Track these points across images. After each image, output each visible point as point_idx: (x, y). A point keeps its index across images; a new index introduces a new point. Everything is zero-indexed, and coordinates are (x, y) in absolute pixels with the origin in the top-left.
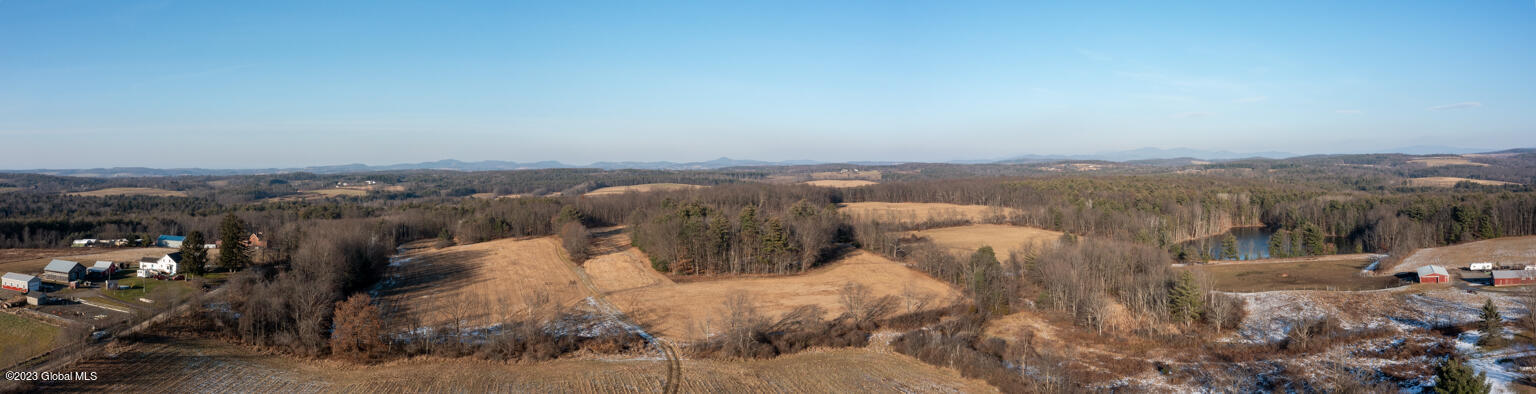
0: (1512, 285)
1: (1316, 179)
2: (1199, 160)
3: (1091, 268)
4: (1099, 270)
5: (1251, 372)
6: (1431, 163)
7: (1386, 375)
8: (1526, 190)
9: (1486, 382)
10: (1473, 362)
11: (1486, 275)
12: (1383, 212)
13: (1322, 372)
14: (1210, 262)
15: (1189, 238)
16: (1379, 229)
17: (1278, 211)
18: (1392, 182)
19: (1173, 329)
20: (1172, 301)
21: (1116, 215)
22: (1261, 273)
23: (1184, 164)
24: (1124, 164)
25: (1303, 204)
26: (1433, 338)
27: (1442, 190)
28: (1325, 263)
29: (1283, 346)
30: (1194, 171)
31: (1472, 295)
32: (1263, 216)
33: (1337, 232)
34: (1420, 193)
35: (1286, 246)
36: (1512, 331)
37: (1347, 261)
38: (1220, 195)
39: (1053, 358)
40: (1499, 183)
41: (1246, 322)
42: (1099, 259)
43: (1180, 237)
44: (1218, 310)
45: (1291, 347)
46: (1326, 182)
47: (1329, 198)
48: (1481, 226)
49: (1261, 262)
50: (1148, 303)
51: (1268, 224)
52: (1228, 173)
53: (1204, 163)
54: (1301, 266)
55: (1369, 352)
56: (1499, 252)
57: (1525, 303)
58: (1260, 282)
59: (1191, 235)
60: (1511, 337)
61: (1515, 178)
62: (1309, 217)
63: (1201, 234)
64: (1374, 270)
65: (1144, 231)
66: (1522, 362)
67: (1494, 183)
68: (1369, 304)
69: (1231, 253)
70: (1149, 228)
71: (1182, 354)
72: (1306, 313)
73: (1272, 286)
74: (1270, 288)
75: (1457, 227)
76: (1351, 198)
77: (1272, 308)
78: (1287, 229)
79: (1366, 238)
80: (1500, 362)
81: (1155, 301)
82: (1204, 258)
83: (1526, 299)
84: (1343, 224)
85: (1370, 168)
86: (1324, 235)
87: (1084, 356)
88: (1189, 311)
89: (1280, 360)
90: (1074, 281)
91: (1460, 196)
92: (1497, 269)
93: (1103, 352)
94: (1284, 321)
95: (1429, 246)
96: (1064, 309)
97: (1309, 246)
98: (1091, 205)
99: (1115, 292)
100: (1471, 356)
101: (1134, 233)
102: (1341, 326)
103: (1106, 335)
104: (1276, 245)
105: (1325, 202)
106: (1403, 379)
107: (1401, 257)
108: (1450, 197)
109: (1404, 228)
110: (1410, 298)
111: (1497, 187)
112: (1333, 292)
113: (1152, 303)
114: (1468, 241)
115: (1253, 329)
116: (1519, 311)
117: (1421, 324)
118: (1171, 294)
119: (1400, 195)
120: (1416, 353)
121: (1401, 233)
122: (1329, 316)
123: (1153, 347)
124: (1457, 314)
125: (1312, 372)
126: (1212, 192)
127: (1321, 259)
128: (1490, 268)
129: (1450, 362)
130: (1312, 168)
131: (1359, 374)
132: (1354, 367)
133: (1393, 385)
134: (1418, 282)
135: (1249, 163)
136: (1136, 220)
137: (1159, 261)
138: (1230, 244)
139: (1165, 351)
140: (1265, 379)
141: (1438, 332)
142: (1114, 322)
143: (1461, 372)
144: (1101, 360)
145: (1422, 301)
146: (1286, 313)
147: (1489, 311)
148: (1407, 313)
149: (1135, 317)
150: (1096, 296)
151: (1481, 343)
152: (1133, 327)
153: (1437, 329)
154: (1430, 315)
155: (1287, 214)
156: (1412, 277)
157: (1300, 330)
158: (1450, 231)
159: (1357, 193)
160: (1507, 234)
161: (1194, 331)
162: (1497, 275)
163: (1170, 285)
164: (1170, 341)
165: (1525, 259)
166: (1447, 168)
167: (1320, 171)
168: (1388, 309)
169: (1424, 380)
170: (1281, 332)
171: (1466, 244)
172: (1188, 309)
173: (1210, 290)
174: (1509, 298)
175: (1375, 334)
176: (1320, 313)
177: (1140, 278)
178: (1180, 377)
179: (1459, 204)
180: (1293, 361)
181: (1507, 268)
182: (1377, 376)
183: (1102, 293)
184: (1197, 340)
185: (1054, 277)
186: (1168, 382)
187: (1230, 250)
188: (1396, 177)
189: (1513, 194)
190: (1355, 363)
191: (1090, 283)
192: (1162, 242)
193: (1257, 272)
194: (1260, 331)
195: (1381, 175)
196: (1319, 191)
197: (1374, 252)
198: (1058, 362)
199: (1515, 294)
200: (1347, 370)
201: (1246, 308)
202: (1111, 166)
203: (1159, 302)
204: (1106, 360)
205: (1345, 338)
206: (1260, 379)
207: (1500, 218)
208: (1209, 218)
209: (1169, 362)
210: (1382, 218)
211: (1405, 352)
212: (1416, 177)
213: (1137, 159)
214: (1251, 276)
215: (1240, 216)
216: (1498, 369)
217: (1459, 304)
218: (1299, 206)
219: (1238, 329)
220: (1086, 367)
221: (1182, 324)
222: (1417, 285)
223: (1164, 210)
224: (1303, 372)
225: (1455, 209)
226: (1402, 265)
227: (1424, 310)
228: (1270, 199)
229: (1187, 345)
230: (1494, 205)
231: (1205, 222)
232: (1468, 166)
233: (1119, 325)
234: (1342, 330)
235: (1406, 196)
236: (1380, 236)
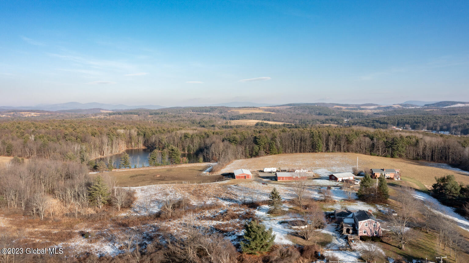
0: (287, 180)
1: (176, 121)
2: (105, 110)
3: (35, 179)
4: (40, 179)
5: (140, 232)
6: (242, 112)
7: (216, 229)
8: (296, 127)
9: (273, 234)
10: (265, 223)
11: (273, 175)
12: (214, 139)
13: (180, 229)
14: (113, 170)
15: (100, 156)
16: (212, 149)
17: (154, 140)
18: (219, 122)
19: (91, 211)
20: (90, 195)
21: (51, 144)
22: (144, 175)
23: (96, 111)
24: (56, 112)
25: (169, 135)
26: (243, 209)
27: (248, 127)
28: (181, 168)
29: (158, 216)
30: (102, 117)
31: (265, 185)
32: (145, 142)
33: (189, 151)
34: (236, 129)
35: (159, 159)
36: (287, 206)
37: (195, 167)
38: (119, 131)
39: (8, 238)
40: (281, 123)
41: (136, 204)
42: (40, 172)
43: (94, 156)
44: (119, 198)
45: (162, 216)
46: (182, 123)
47: (183, 132)
48: (270, 148)
49: (144, 169)
50: (74, 197)
51: (148, 147)
52: (124, 118)
53: (109, 112)
54: (168, 170)
55: (207, 217)
56: (280, 162)
57: (295, 191)
58: (143, 180)
59: (101, 154)
60: (287, 209)
61: (290, 120)
62: (172, 142)
63: (107, 154)
64: (210, 172)
65: (70, 153)
66: (293, 223)
67: (278, 123)
68: (207, 191)
69: (126, 164)
70: (74, 151)
71: (97, 225)
72: (171, 197)
73: (151, 182)
74: (150, 183)
75: (256, 147)
76: (196, 131)
77: (151, 195)
78: (159, 150)
79: (205, 154)
80: (281, 223)
81: (79, 195)
82: (109, 167)
83: (296, 189)
84: (192, 146)
85: (207, 115)
86: (181, 152)
87: (31, 234)
88: (101, 199)
89: (156, 224)
90: (23, 187)
91: (258, 130)
92: (279, 171)
93: (44, 230)
94: (158, 202)
95: (240, 158)
96: (16, 206)
97: (172, 159)
98: (33, 139)
99: (52, 192)
100: (264, 219)
101: (64, 155)
102: (191, 203)
103: (46, 219)
104: (153, 159)
105: (181, 134)
106: (226, 232)
107: (225, 164)
108: (252, 131)
109: (227, 148)
110: (230, 187)
111: (279, 126)
112: (186, 184)
113: (77, 197)
114: (263, 156)
115: (140, 207)
116: (291, 195)
117: (236, 201)
118: (89, 190)
119: (224, 130)
120: (233, 217)
121: (225, 151)
122: (184, 198)
123: (78, 222)
124: (256, 196)
125: (174, 229)
126: (114, 129)
127: (179, 166)
128: (275, 171)
129: (252, 222)
130: (174, 114)
131: (201, 229)
132: (199, 226)
133: (220, 235)
134: (235, 178)
135: (136, 112)
136: (65, 146)
137: (81, 171)
138: (125, 159)
139: (86, 224)
140: (148, 235)
141: (246, 206)
142: (51, 211)
143: (259, 227)
144: (44, 235)
145: (236, 188)
146: (160, 197)
147: (274, 195)
148: (228, 196)
149: (66, 206)
150: (38, 196)
151: (270, 212)
152: (65, 212)
153: (245, 204)
154: (241, 196)
155: (159, 141)
156: (231, 175)
157: (167, 206)
158: (252, 150)
159: (199, 129)
160: (285, 152)
161: (104, 211)
162: (279, 175)
163: (88, 185)
164: (89, 218)
165: (295, 166)
166: (251, 115)
167: (178, 116)
168: (217, 193)
169: (238, 232)
170: (156, 208)
171: (261, 157)
172: (100, 198)
173: (113, 186)
174: (286, 188)
175: (210, 207)
176: (179, 197)
177: (69, 182)
178: (96, 239)
179: (258, 135)
180: (164, 224)
181: (285, 171)
182: (211, 230)
183: (43, 193)
184: (106, 215)
185: (7, 186)
186: (88, 242)
187: (125, 162)
188: (222, 120)
189: (289, 130)
190: (199, 223)
191: (34, 188)
192: (83, 160)
193: (142, 175)
194: (144, 208)
195: (214, 119)
196: (178, 127)
197: (210, 162)
198: (12, 240)
199: (290, 186)
200: (194, 227)
201: (135, 196)
202: (47, 113)
203: (81, 196)
204: (47, 234)
205: (194, 210)
206: (145, 235)
207: (281, 143)
208: (112, 144)
209: (89, 230)
210: (214, 142)
211: (227, 217)
212: (233, 119)
213: (65, 109)
214: (138, 177)
215: (131, 143)
216: (280, 226)
217: (257, 190)
218: (166, 136)
219: (131, 208)
220: (32, 241)
221: (97, 208)
222: (234, 180)
223: (83, 140)
224: (170, 230)
225: (255, 138)
226: (225, 169)
227: (238, 193)
228: (149, 133)
229: (100, 219)
230: (277, 136)
231: (110, 147)
232: (263, 114)
233: (55, 212)
234: (191, 205)
235: (228, 130)
236: (212, 153)
